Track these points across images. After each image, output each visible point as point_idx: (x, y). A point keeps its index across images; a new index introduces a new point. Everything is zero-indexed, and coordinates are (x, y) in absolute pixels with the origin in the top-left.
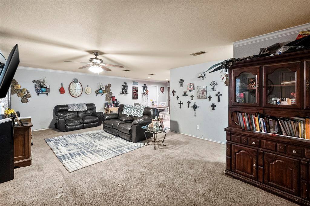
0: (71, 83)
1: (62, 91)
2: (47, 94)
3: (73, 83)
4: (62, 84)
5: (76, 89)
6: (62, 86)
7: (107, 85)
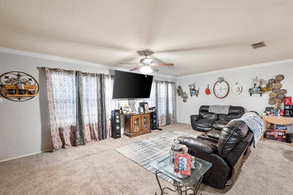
0: (216, 83)
1: (208, 92)
2: (197, 95)
3: (218, 83)
4: (208, 85)
5: (221, 89)
6: (208, 87)
7: (274, 78)
